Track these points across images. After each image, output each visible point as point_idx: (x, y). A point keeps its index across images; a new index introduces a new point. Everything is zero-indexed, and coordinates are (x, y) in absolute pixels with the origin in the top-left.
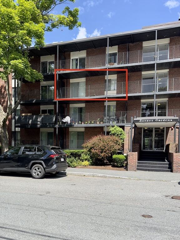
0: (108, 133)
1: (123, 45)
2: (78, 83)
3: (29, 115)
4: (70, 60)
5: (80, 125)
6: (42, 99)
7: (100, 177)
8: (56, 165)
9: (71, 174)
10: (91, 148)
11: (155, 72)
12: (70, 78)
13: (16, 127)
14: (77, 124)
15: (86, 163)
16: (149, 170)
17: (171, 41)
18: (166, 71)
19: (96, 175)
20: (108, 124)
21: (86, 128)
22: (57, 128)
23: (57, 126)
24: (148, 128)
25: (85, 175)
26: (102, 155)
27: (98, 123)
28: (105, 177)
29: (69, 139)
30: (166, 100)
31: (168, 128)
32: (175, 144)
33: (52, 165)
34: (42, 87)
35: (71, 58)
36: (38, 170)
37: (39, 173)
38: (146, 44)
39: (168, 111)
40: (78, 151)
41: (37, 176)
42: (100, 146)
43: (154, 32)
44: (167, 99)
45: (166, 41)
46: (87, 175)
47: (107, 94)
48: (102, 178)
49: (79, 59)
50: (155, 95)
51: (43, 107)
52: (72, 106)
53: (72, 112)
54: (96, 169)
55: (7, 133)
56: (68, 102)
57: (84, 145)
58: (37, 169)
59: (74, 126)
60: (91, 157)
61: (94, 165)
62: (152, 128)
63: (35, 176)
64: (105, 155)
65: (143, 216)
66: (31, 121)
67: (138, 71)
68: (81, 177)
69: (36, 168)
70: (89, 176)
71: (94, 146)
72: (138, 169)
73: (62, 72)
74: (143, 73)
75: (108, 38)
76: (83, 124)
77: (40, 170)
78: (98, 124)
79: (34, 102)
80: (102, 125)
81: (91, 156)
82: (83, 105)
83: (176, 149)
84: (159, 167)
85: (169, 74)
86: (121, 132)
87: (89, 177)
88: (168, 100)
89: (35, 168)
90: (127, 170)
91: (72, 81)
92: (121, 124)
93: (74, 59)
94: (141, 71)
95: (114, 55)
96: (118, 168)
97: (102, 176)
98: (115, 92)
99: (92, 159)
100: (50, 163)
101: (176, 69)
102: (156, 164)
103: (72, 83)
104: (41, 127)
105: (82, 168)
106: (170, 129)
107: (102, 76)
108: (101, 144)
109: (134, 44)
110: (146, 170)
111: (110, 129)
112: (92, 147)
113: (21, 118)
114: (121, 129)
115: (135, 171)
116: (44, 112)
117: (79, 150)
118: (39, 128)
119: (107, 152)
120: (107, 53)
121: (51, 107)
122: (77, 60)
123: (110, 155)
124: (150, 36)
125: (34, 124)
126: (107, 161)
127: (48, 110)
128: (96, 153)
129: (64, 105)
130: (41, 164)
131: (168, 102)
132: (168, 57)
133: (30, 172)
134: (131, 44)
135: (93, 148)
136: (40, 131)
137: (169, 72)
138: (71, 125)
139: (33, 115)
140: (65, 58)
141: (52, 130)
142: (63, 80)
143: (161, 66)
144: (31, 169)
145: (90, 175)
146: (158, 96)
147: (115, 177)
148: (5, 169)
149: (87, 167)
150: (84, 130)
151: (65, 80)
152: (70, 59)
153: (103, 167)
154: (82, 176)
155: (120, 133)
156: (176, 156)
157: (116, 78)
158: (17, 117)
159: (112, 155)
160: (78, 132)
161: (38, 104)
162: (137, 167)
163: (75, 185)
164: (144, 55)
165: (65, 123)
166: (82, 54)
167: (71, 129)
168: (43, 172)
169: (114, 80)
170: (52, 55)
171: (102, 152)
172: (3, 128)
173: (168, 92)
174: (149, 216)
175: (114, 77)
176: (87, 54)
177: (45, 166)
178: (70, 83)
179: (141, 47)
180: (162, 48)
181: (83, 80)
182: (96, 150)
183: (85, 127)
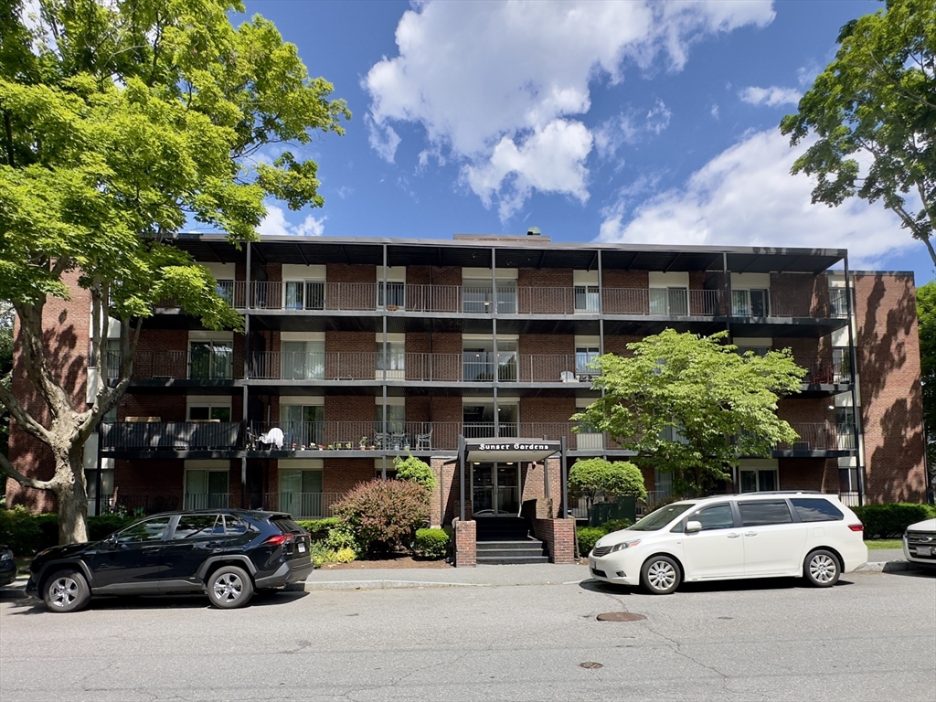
0: (392, 474)
1: (418, 267)
2: (304, 343)
3: (150, 421)
4: (281, 285)
5: (312, 454)
6: (191, 377)
7: (402, 588)
8: (289, 565)
9: (320, 588)
10: (358, 515)
11: (495, 338)
12: (279, 330)
13: (101, 455)
14: (303, 449)
15: (348, 553)
16: (503, 562)
17: (520, 275)
18: (514, 338)
19: (389, 585)
20: (387, 451)
21: (326, 460)
22: (244, 459)
23: (243, 455)
24: (481, 464)
25: (361, 586)
26: (390, 531)
27: (363, 447)
28: (414, 587)
29: (276, 490)
30: (515, 400)
31: (525, 465)
32: (546, 500)
33: (277, 565)
34: (192, 343)
35: (285, 280)
36: (231, 583)
37: (234, 591)
38: (469, 274)
39: (521, 426)
40: (312, 524)
41: (229, 601)
42: (382, 508)
43: (487, 251)
44: (518, 399)
45: (511, 274)
46: (366, 585)
47: (385, 377)
48: (410, 592)
49: (308, 284)
50: (495, 389)
51: (193, 401)
52: (283, 400)
53: (285, 416)
54: (378, 568)
55: (83, 476)
56: (276, 391)
57: (335, 506)
58: (228, 581)
59: (297, 456)
60: (357, 539)
61: (366, 559)
62: (492, 464)
63: (219, 603)
64: (395, 532)
65: (582, 665)
66: (156, 439)
67: (453, 331)
68: (350, 593)
69: (223, 577)
70: (371, 589)
71: (365, 508)
72: (479, 562)
73: (258, 311)
74: (465, 337)
75: (385, 246)
76: (321, 450)
77: (238, 582)
78: (363, 452)
79: (167, 385)
80: (372, 452)
81: (356, 536)
82: (318, 401)
83: (548, 510)
84: (524, 553)
85: (520, 346)
86: (426, 471)
87: (374, 591)
88: (520, 402)
89: (220, 578)
90: (455, 565)
91: (285, 336)
92: (424, 453)
93: (292, 283)
94: (461, 332)
95: (398, 286)
96: (431, 563)
97: (406, 585)
98: (402, 374)
99: (361, 544)
100: (270, 561)
101: (533, 336)
102: (516, 546)
103: (286, 342)
104: (190, 456)
105: (339, 568)
106: (530, 465)
107: (368, 334)
108: (386, 503)
109: (444, 269)
110: (497, 562)
111: (396, 464)
112: (361, 511)
113: (122, 430)
114: (424, 465)
115: (474, 566)
116: (200, 413)
117: (314, 519)
118: (183, 460)
119: (402, 523)
120: (379, 279)
121: (225, 401)
122: (300, 286)
123: (409, 530)
124: (480, 257)
125: (167, 448)
126: (403, 547)
127: (213, 408)
128: (372, 526)
129: (264, 397)
130: (241, 564)
131: (520, 406)
132: (517, 310)
133: (203, 592)
134: (436, 268)
135: (364, 513)
136: (183, 468)
137: (520, 340)
138: (285, 453)
139: (165, 421)
140: (267, 276)
141: (224, 466)
142: (261, 332)
143: (505, 326)
144: (206, 580)
145: (374, 585)
146: (502, 392)
147: (438, 586)
148: (110, 587)
149: (352, 565)
150: (322, 467)
151: (267, 334)
152: (281, 280)
153: (391, 562)
154: (351, 589)
155: (423, 474)
156: (560, 525)
157: (403, 342)
158: (107, 427)
159: (413, 531)
160: (305, 473)
161: (182, 389)
162: (477, 556)
163: (357, 615)
164: (466, 298)
165: (269, 445)
166: (316, 274)
167: (282, 464)
168: (249, 588)
169: (397, 346)
170: (228, 264)
171: (388, 524)
172: (70, 460)
173: (518, 384)
174: (594, 664)
175: (398, 339)
176: (327, 275)
177: (253, 569)
178: (280, 341)
179: (459, 280)
180: (504, 288)
181: (319, 337)
182: (372, 519)
183: (324, 459)
